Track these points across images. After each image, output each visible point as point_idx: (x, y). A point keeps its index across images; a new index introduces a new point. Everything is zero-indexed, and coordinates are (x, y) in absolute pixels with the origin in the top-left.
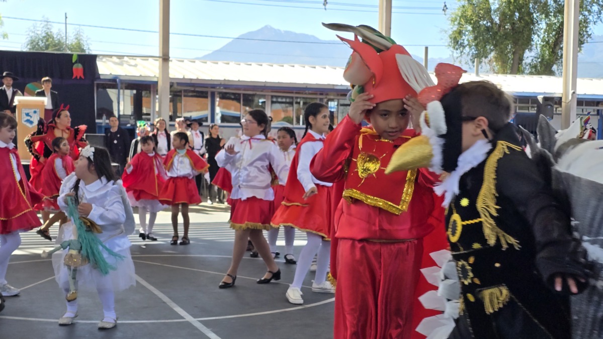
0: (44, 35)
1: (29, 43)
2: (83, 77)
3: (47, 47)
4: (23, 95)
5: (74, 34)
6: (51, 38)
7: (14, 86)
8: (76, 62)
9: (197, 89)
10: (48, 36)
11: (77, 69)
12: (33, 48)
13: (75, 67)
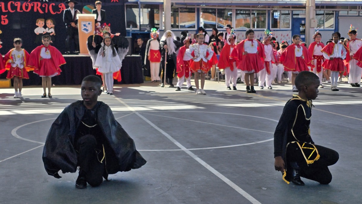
9: (188, 7)
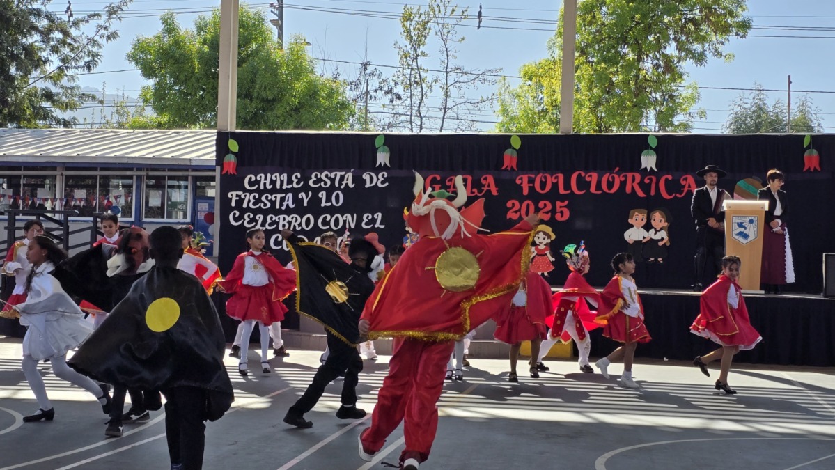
0: (754, 108)
1: (733, 121)
2: (819, 170)
3: (758, 126)
4: (733, 197)
5: (798, 105)
6: (764, 113)
7: (719, 185)
8: (809, 147)
10: (760, 109)
11: (810, 158)
12: (738, 129)
13: (806, 154)
